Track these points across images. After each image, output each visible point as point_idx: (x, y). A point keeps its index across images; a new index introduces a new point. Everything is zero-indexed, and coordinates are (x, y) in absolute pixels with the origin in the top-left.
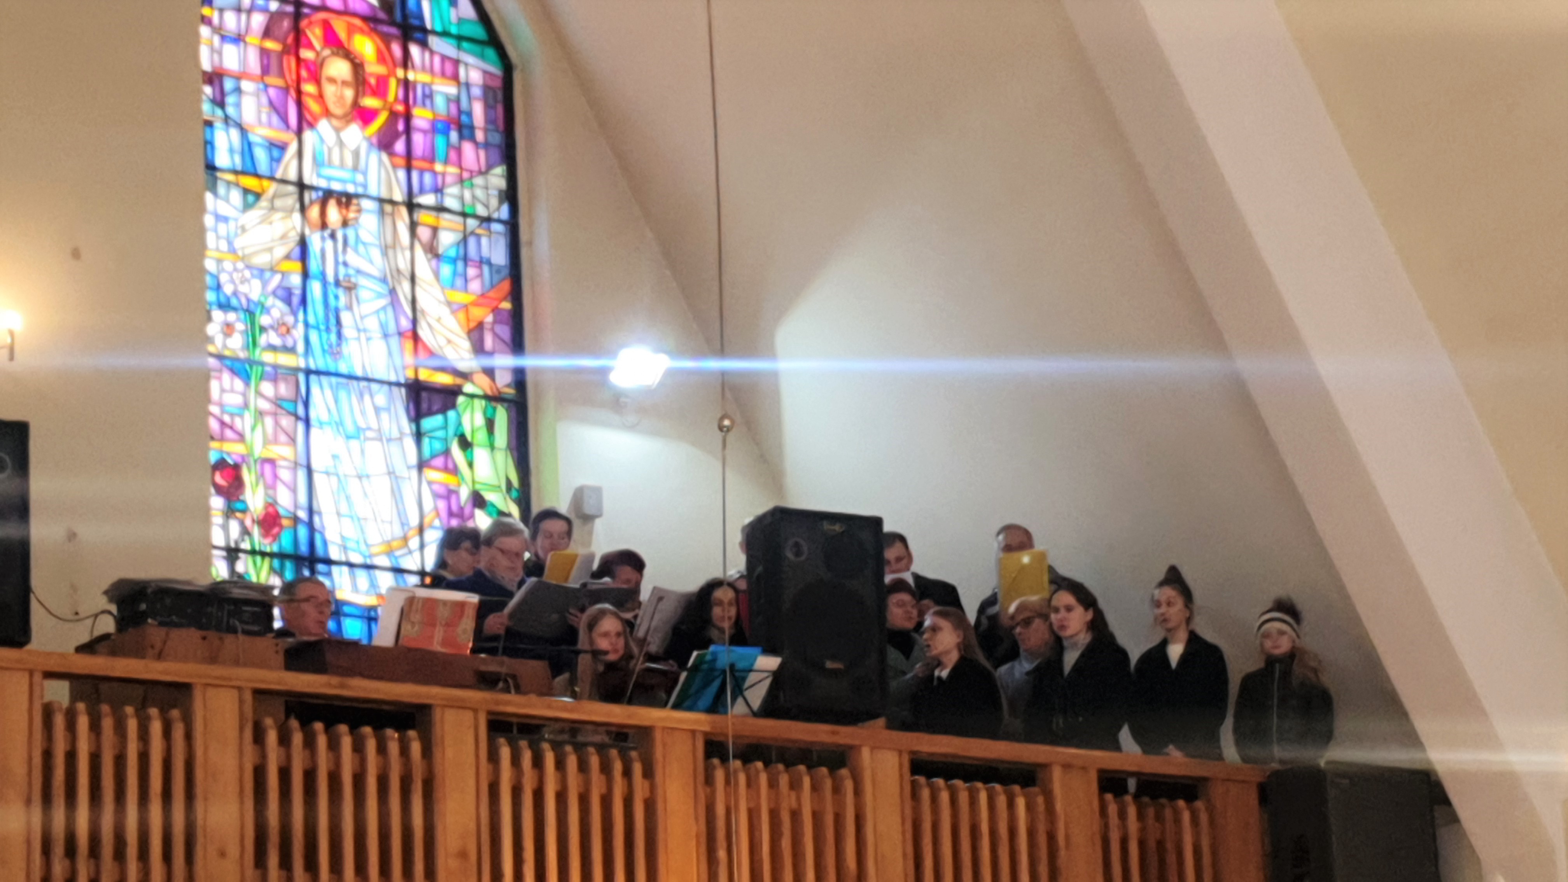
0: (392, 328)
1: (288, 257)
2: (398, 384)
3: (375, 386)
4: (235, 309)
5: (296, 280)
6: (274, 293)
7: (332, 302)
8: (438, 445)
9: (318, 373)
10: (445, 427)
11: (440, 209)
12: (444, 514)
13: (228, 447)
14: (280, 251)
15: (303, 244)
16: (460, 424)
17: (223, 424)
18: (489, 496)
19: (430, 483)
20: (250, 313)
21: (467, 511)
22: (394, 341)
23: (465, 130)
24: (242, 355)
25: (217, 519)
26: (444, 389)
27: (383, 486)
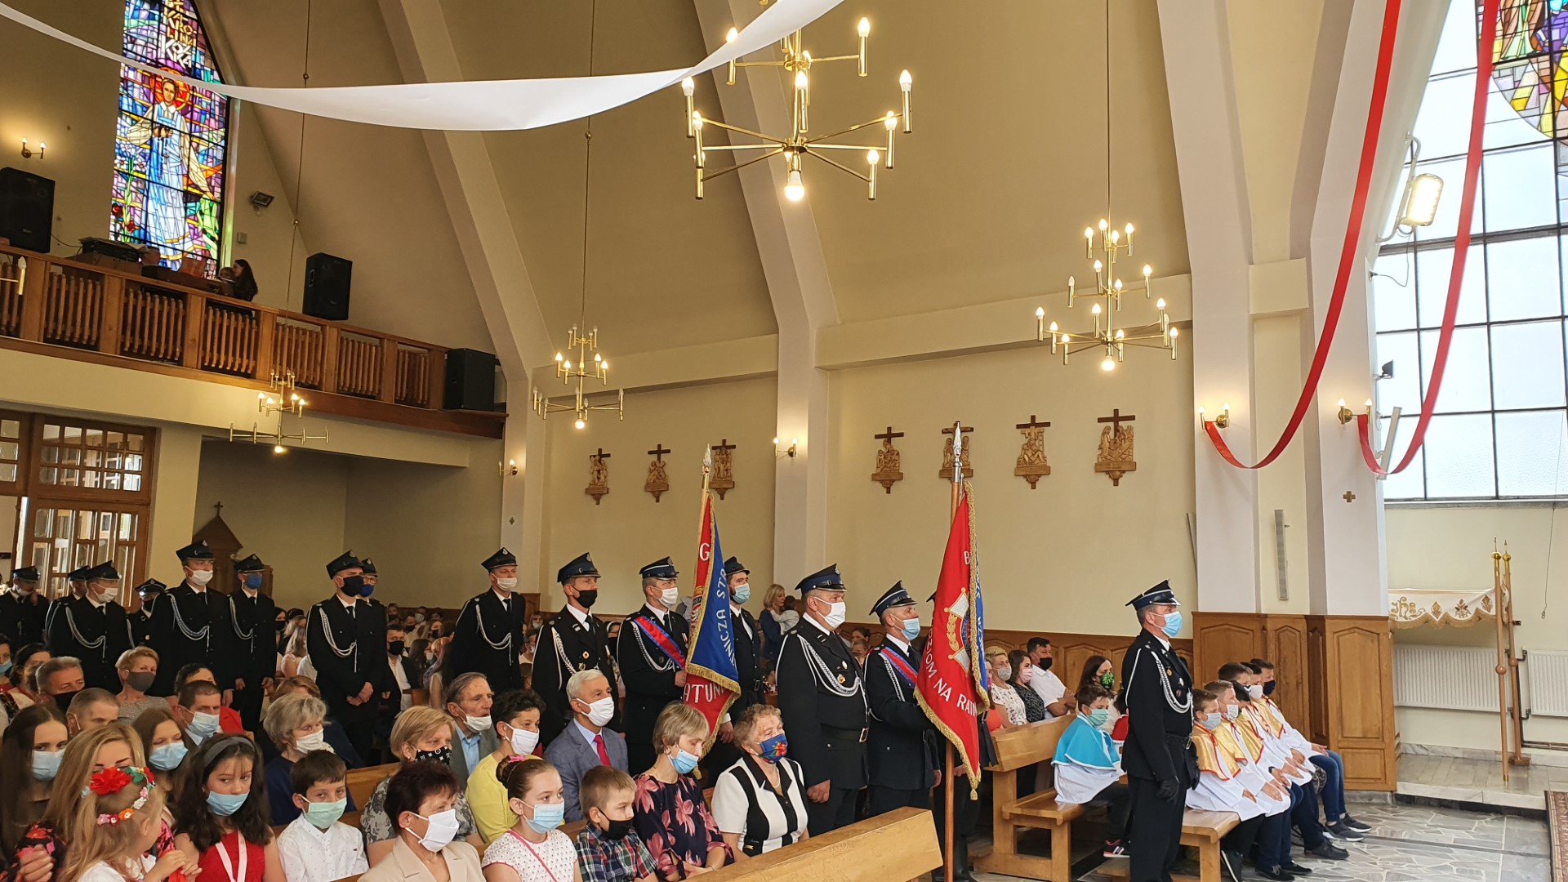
0: (180, 173)
1: (145, 143)
2: (181, 191)
3: (172, 190)
4: (125, 157)
5: (148, 151)
7: (160, 160)
8: (192, 212)
9: (153, 182)
10: (195, 207)
11: (201, 138)
13: (118, 200)
14: (143, 141)
15: (151, 140)
16: (200, 207)
17: (117, 192)
18: (208, 231)
20: (131, 159)
21: (200, 234)
22: (181, 177)
23: (212, 115)
24: (126, 171)
25: (112, 223)
26: (196, 195)
27: (172, 221)
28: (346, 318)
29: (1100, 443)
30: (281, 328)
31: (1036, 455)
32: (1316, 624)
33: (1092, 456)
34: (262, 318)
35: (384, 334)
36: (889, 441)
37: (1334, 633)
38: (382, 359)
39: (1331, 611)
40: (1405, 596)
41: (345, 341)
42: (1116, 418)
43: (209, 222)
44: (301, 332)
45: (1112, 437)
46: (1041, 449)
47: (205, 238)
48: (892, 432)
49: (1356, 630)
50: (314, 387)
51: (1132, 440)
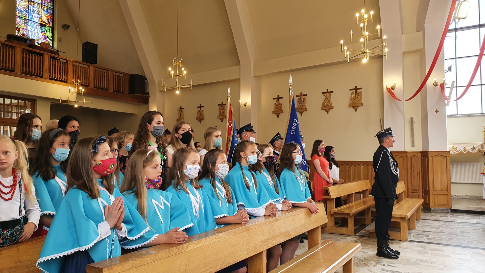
0: (38, 17)
1: (26, 7)
2: (39, 23)
3: (36, 23)
4: (20, 11)
5: (27, 10)
6: (25, 10)
7: (32, 13)
8: (43, 30)
9: (30, 20)
10: (44, 29)
11: (45, 6)
12: (44, 38)
13: (18, 26)
14: (26, 6)
15: (28, 6)
16: (46, 29)
17: (18, 23)
18: (49, 37)
19: (42, 34)
20: (22, 12)
21: (46, 38)
22: (39, 18)
24: (21, 16)
25: (17, 33)
26: (44, 25)
27: (37, 34)
28: (96, 64)
29: (350, 97)
30: (75, 66)
31: (329, 102)
32: (425, 155)
33: (348, 101)
34: (69, 63)
35: (108, 69)
36: (278, 100)
37: (432, 157)
38: (108, 77)
39: (431, 149)
40: (453, 145)
41: (96, 71)
42: (356, 89)
43: (49, 34)
44: (82, 67)
45: (355, 95)
46: (330, 100)
47: (48, 39)
48: (279, 97)
49: (439, 155)
50: (87, 86)
51: (361, 96)
